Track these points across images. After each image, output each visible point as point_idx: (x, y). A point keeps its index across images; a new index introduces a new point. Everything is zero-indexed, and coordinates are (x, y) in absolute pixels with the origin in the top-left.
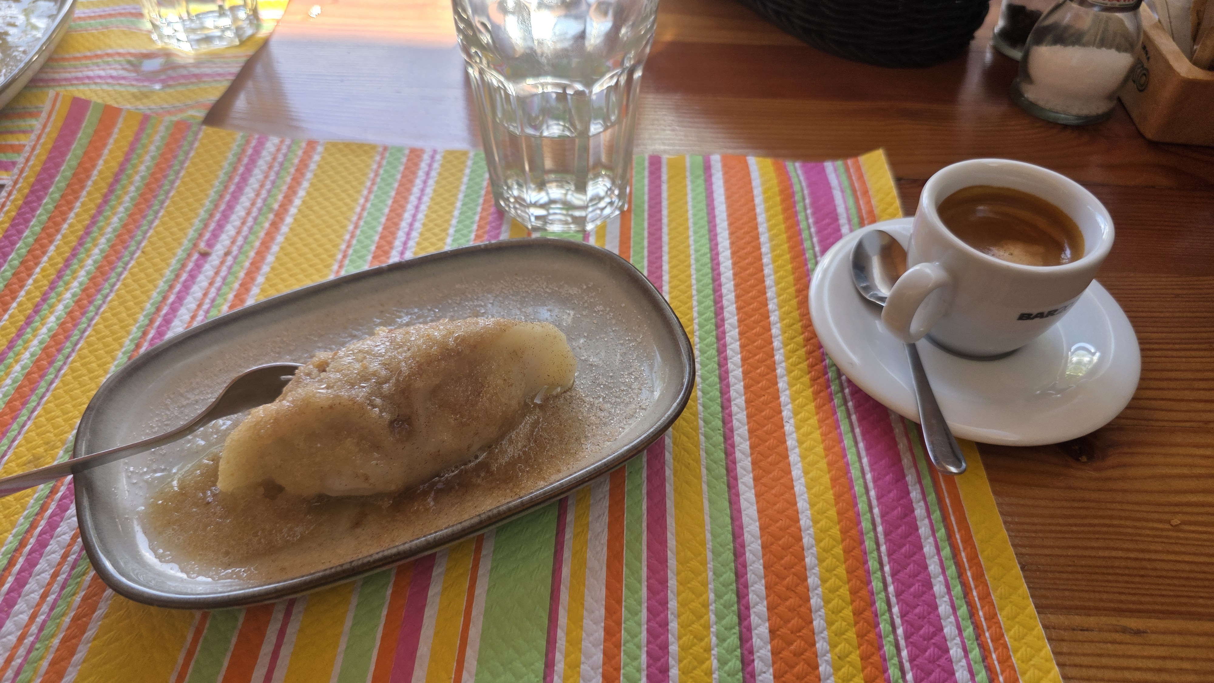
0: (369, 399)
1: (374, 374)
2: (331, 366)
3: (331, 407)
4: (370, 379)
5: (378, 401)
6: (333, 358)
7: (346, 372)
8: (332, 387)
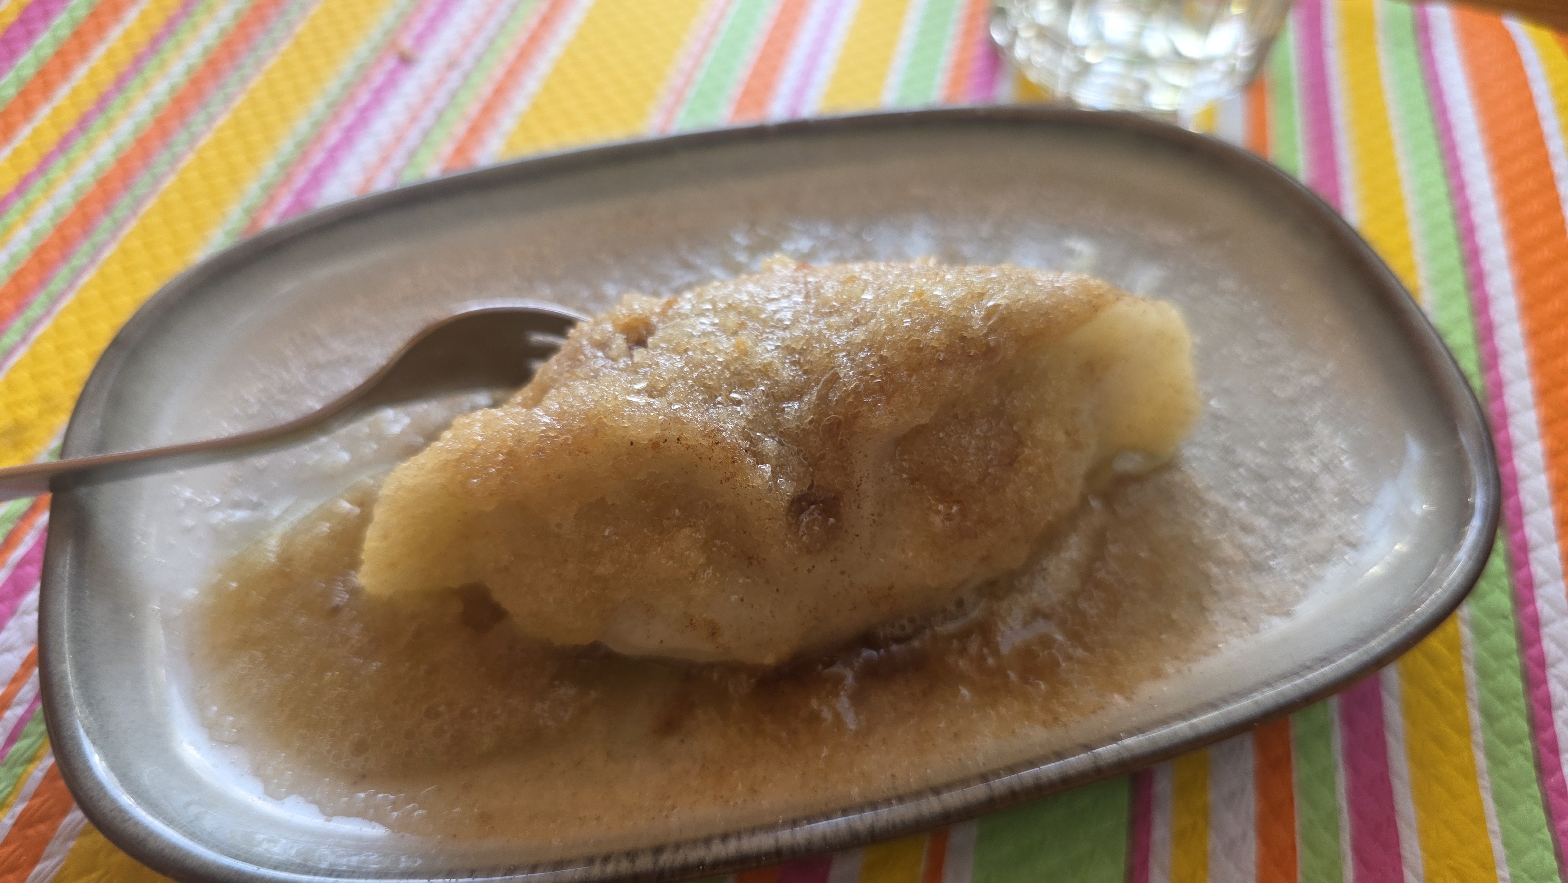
0: (747, 438)
1: (765, 371)
2: (659, 334)
3: (655, 445)
4: (752, 384)
5: (770, 444)
6: (663, 313)
7: (699, 356)
8: (662, 393)
